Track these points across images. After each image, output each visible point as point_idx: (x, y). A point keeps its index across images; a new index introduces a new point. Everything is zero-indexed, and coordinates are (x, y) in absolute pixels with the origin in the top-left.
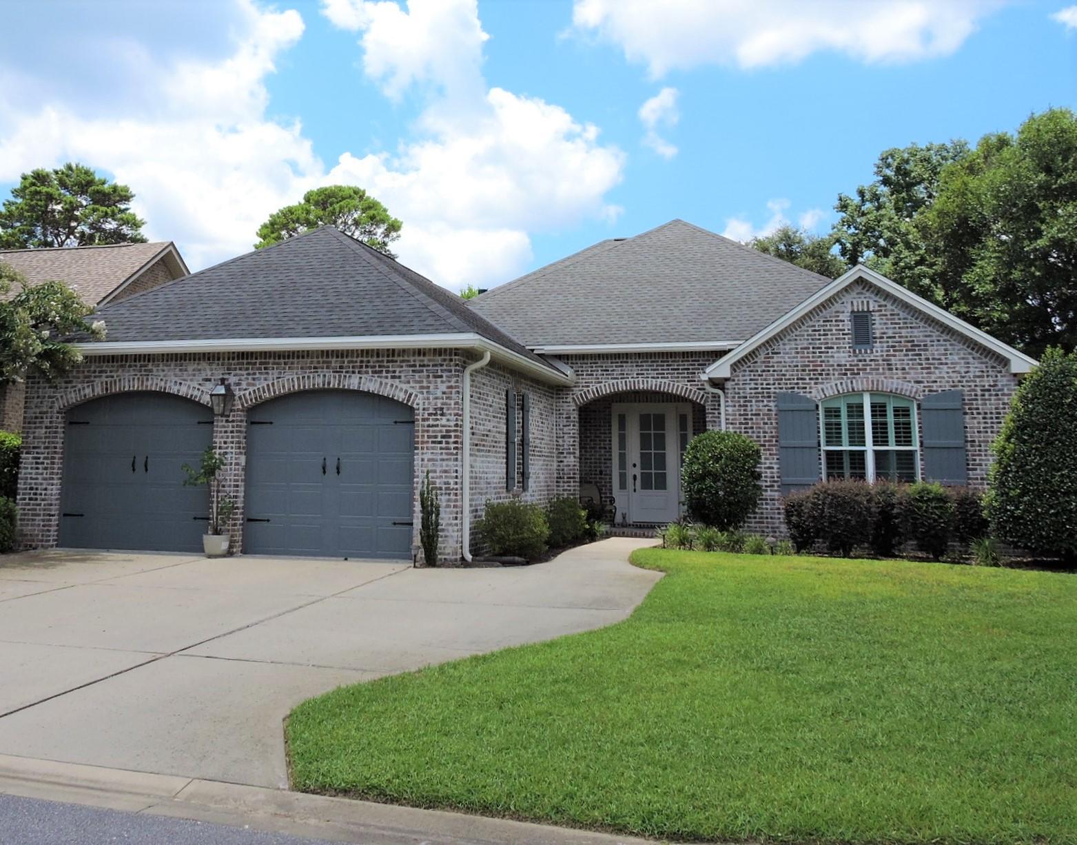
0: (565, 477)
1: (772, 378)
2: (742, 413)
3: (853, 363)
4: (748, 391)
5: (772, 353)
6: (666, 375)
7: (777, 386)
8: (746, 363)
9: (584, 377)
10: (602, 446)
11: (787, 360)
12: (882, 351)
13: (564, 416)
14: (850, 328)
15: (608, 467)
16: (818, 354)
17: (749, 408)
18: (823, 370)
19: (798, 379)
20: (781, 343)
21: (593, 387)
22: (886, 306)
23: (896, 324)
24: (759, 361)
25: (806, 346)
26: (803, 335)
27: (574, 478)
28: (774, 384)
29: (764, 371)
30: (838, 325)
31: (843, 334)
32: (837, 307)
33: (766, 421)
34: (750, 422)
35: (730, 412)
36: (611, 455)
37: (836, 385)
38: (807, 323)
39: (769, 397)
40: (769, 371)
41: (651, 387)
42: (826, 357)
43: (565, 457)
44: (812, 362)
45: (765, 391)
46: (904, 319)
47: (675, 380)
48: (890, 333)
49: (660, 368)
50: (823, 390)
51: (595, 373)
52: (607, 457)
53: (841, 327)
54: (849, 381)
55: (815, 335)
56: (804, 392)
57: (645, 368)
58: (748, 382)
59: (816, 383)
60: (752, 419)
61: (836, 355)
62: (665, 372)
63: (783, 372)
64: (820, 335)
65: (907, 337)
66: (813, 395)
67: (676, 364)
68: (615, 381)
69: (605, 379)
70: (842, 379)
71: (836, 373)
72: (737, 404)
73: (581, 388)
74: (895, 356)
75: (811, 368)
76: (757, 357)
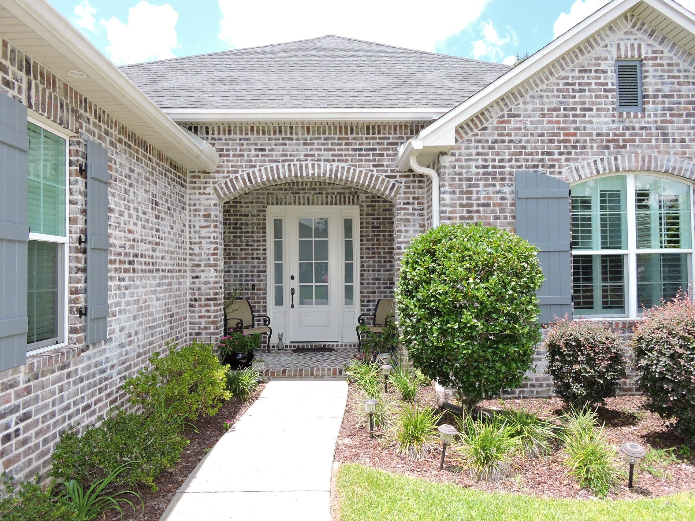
0: (203, 298)
1: (507, 151)
2: (465, 202)
3: (618, 132)
4: (474, 170)
5: (509, 116)
6: (344, 158)
7: (513, 163)
8: (472, 130)
9: (231, 158)
10: (255, 256)
11: (529, 125)
12: (656, 115)
13: (202, 213)
14: (614, 81)
15: (261, 281)
16: (571, 118)
17: (474, 196)
18: (577, 141)
19: (543, 154)
20: (521, 100)
21: (242, 173)
22: (662, 52)
23: (674, 77)
24: (490, 126)
25: (554, 105)
26: (552, 91)
27: (215, 299)
28: (510, 160)
29: (496, 141)
30: (599, 78)
31: (605, 90)
32: (598, 51)
33: (498, 214)
34: (475, 215)
35: (447, 202)
36: (265, 267)
37: (595, 162)
38: (558, 72)
39: (503, 179)
40: (503, 142)
41: (325, 174)
42: (582, 122)
43: (203, 271)
44: (563, 129)
45: (497, 170)
46: (685, 71)
47: (357, 164)
48: (667, 90)
49: (336, 147)
50: (577, 169)
51: (246, 153)
52: (262, 269)
53: (602, 81)
54: (612, 157)
55: (568, 90)
56: (551, 173)
57: (316, 147)
58: (474, 157)
59: (567, 160)
60: (478, 212)
61: (595, 120)
62: (343, 153)
63: (523, 144)
64: (574, 91)
65: (688, 96)
66: (563, 176)
67: (358, 142)
68: (274, 165)
69: (261, 161)
70: (603, 153)
71: (595, 145)
72: (458, 190)
73: (226, 174)
74: (671, 122)
75: (562, 138)
76: (487, 120)
